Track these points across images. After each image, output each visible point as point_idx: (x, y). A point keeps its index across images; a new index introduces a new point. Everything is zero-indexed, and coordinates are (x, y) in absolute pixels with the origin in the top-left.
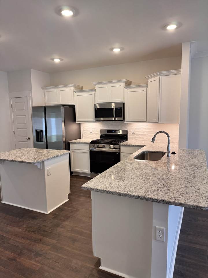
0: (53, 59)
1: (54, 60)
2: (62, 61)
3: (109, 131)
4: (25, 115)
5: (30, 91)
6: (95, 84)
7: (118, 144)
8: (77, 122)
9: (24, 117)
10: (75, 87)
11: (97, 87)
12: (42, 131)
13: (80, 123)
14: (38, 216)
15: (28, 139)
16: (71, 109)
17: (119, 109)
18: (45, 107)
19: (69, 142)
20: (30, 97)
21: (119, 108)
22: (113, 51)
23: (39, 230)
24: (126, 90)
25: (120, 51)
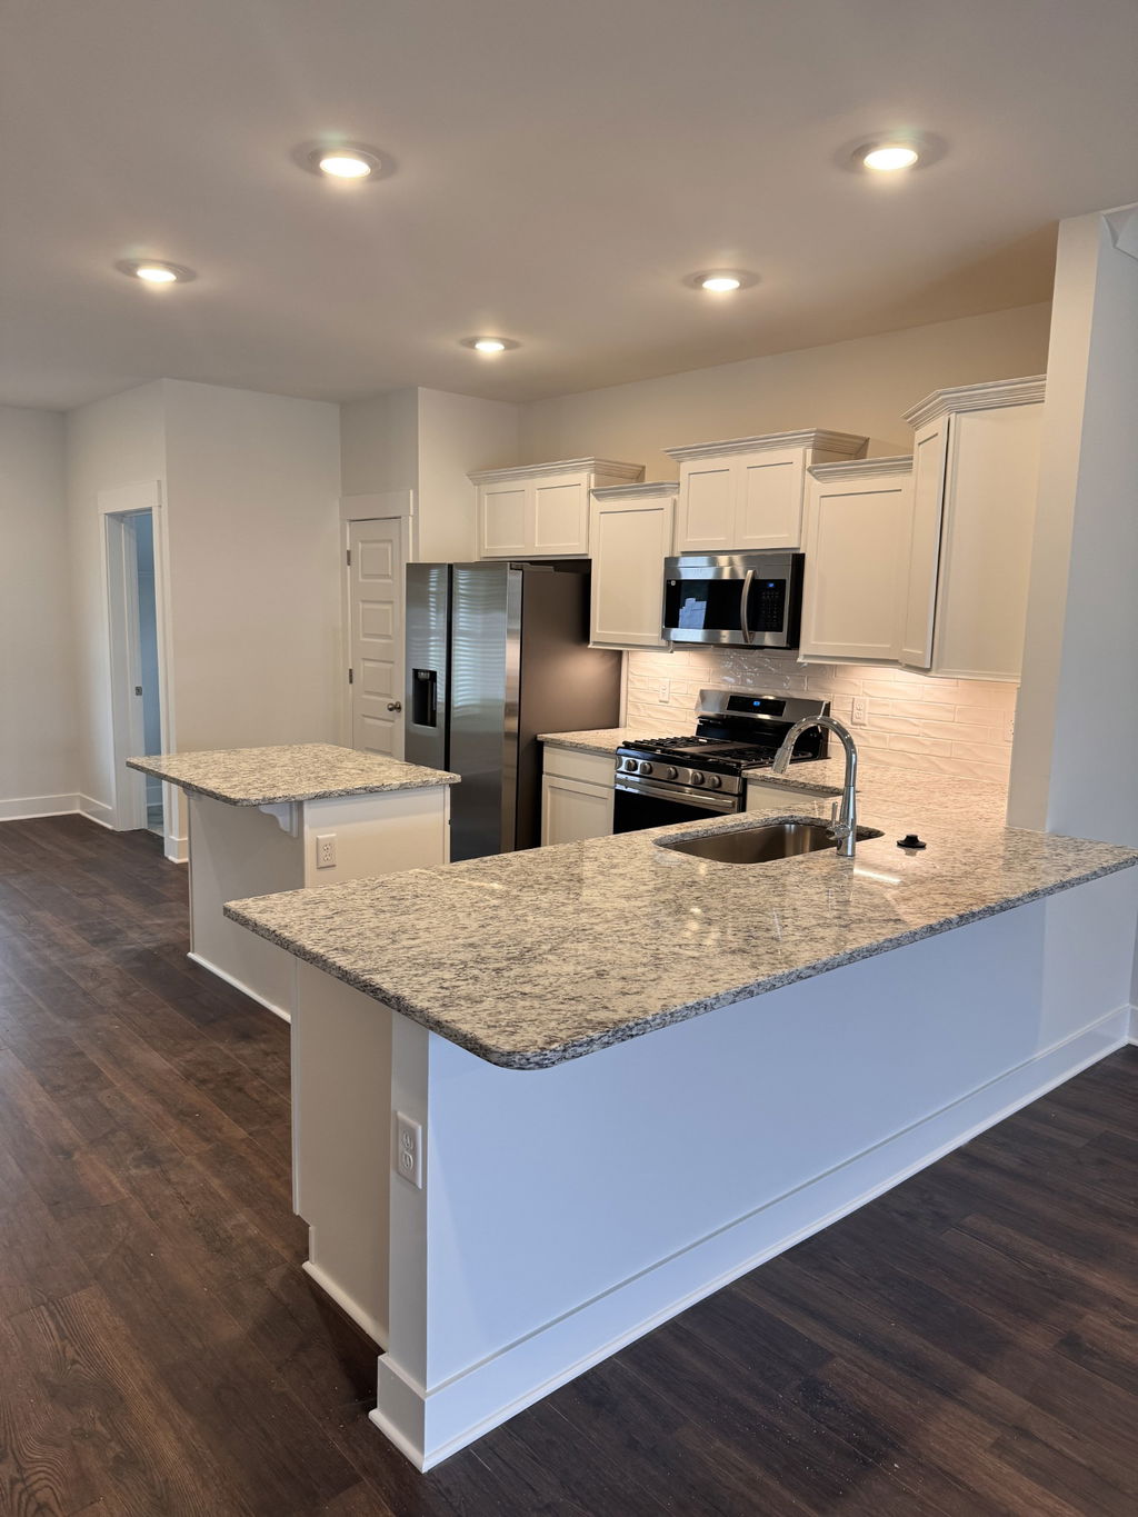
0: (472, 343)
1: (477, 346)
2: (513, 352)
3: (737, 702)
4: (391, 602)
5: (411, 492)
6: (679, 455)
7: (735, 772)
8: (595, 643)
9: (387, 610)
10: (596, 472)
11: (688, 466)
12: (433, 674)
13: (621, 652)
14: (265, 1032)
15: (391, 710)
16: (570, 579)
17: (771, 589)
18: (450, 567)
19: (542, 737)
20: (411, 518)
21: (771, 581)
22: (700, 288)
23: (227, 1080)
24: (817, 486)
25: (740, 288)
